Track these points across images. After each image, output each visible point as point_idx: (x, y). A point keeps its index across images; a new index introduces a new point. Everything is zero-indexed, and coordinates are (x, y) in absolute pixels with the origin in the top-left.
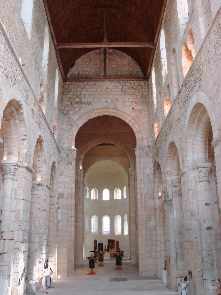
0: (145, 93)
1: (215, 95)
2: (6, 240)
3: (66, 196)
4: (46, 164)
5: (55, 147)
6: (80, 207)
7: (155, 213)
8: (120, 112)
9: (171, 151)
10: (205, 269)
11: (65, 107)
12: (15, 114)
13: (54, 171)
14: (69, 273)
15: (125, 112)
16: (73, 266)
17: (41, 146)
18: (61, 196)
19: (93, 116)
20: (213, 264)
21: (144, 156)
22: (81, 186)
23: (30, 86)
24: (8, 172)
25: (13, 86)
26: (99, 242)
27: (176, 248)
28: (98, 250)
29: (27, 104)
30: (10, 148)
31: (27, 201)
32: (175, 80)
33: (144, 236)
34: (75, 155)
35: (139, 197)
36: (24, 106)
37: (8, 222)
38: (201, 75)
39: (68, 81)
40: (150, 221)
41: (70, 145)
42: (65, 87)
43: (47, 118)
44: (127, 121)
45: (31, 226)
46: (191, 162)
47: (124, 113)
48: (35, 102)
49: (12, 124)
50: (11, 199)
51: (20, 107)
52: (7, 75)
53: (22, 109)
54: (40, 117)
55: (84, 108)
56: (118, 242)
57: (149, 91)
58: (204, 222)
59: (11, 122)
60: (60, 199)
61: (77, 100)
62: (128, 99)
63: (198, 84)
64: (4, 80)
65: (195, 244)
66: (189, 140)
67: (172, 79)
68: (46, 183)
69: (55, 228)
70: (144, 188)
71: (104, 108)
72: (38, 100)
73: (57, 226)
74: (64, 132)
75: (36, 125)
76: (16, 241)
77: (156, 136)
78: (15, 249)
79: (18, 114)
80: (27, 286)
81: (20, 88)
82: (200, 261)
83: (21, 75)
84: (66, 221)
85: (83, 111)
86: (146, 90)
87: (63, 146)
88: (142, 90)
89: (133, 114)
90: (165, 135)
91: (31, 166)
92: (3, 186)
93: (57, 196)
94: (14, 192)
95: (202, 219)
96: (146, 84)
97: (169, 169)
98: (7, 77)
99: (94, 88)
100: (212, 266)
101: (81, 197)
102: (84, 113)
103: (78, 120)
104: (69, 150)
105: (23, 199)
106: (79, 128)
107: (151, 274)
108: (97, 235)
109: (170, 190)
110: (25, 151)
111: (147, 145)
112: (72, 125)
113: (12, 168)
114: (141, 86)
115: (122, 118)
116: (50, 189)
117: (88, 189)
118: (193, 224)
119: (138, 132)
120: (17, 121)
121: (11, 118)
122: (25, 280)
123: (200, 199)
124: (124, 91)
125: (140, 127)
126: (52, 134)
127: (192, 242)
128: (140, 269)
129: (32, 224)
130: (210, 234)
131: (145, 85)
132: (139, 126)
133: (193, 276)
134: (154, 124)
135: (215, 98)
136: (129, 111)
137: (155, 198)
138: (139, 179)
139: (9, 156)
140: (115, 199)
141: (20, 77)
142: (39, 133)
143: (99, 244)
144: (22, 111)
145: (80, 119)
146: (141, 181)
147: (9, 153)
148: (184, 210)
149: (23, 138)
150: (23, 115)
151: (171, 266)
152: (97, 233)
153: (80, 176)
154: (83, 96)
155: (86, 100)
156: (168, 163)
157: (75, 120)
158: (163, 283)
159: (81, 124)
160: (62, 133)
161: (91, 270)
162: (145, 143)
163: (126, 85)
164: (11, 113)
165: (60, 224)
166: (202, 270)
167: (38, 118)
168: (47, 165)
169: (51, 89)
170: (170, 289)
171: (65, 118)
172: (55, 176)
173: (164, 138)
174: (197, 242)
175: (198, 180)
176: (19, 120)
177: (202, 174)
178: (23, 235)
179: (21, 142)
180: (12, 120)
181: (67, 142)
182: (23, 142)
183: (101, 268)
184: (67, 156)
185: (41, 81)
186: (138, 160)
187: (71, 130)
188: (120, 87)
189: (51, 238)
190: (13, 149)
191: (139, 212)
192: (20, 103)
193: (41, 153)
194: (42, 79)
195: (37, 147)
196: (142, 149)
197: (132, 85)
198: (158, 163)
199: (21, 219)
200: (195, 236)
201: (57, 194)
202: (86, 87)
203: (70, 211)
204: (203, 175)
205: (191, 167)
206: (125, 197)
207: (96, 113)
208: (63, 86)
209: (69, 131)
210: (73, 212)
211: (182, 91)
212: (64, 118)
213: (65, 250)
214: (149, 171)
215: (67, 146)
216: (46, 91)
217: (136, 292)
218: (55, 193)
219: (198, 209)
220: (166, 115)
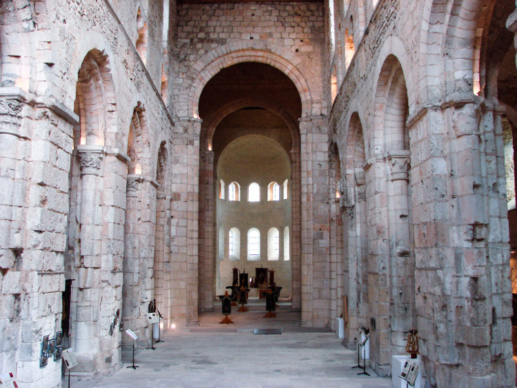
0: (318, 25)
1: (414, 46)
2: (89, 269)
3: (183, 197)
4: (149, 146)
5: (165, 116)
6: (209, 214)
7: (330, 226)
8: (274, 57)
9: (355, 127)
10: (395, 316)
11: (181, 48)
12: (97, 71)
13: (164, 156)
14: (189, 321)
15: (283, 56)
16: (196, 309)
17: (141, 117)
18: (176, 197)
19: (229, 62)
20: (406, 309)
21: (314, 131)
22: (211, 179)
23: (119, 23)
24: (88, 164)
25: (91, 28)
26: (242, 272)
27: (358, 283)
28: (239, 285)
29: (115, 53)
30: (90, 126)
31: (119, 208)
32: (361, 10)
33: (312, 263)
34: (198, 128)
35: (304, 199)
36: (111, 58)
37: (90, 241)
38: (396, 8)
39: (185, 3)
40: (322, 239)
41: (190, 112)
42: (180, 13)
43: (149, 72)
44: (286, 72)
45: (126, 247)
46: (380, 148)
47: (282, 58)
48: (129, 48)
49: (93, 87)
50: (94, 205)
51: (105, 60)
52: (81, 12)
53: (108, 63)
54: (139, 70)
55: (213, 49)
56: (272, 273)
57: (324, 21)
58: (397, 244)
59: (91, 84)
60: (174, 203)
61: (202, 35)
62: (289, 34)
63: (393, 22)
64: (78, 20)
65: (382, 277)
66: (378, 113)
67: (357, 8)
68: (149, 178)
69: (166, 249)
70: (313, 184)
71: (248, 50)
72: (134, 43)
73: (169, 246)
74: (180, 90)
75: (131, 85)
76: (103, 271)
77: (333, 98)
78: (103, 281)
79: (101, 71)
80: (123, 337)
81: (104, 29)
82: (388, 304)
83: (105, 8)
84: (184, 238)
85: (211, 55)
86: (320, 19)
87: (178, 114)
88: (312, 18)
89: (297, 61)
90: (345, 99)
91: (124, 154)
92: (82, 185)
93: (168, 197)
94: (98, 195)
95: (394, 240)
96: (320, 8)
97: (352, 157)
98: (82, 15)
99: (230, 15)
100: (404, 311)
101: (210, 197)
102: (213, 58)
103: (203, 70)
104: (189, 121)
105: (113, 206)
106: (205, 83)
107: (321, 324)
108: (238, 260)
109: (353, 189)
110: (114, 129)
111: (319, 114)
112: (193, 79)
113: (95, 157)
114: (311, 11)
115: (277, 66)
116: (156, 186)
117: (223, 184)
118: (380, 246)
119: (305, 91)
120: (100, 82)
121: (90, 78)
122: (120, 328)
123: (392, 207)
124: (282, 20)
125: (308, 82)
126: (159, 97)
127: (377, 274)
128: (305, 315)
129: (128, 243)
130: (405, 264)
131: (318, 10)
132: (306, 81)
133: (377, 327)
134: (330, 77)
135: (414, 51)
136: (289, 55)
137: (331, 202)
138: (305, 170)
139: (89, 137)
140: (268, 200)
141: (102, 12)
142: (136, 98)
143: (241, 275)
144: (108, 66)
145: (207, 68)
146: (308, 172)
147: (90, 134)
148: (369, 224)
149: (111, 108)
150: (110, 72)
151: (349, 312)
152: (239, 258)
153: (209, 163)
154: (212, 30)
155: (216, 36)
156: (349, 147)
157: (199, 69)
158: (338, 337)
159: (208, 76)
160: (176, 92)
161: (224, 316)
162: (316, 110)
163: (284, 10)
164: (91, 71)
165: (174, 243)
166: (390, 317)
167: (135, 74)
168: (151, 148)
169: (157, 20)
170: (346, 346)
171: (182, 66)
172: (166, 165)
173: (343, 104)
174: (384, 275)
175: (391, 178)
176: (104, 81)
177: (396, 169)
178: (115, 261)
179: (108, 114)
180: (92, 81)
181: (185, 108)
182: (111, 115)
183: (243, 313)
184: (186, 131)
185: (139, 11)
186: (303, 138)
187: (192, 88)
188: (275, 13)
189: (160, 266)
190: (95, 126)
191: (305, 225)
192: (104, 54)
193: (141, 129)
194: (139, 8)
195: (135, 120)
196: (311, 120)
197: (296, 9)
198: (336, 144)
199: (111, 236)
200: (382, 265)
201: (169, 193)
202: (216, 14)
203: (190, 222)
204: (399, 170)
205: (381, 157)
206: (285, 197)
207: (233, 58)
208: (178, 11)
209: (188, 90)
210: (196, 223)
211: (371, 31)
212: (180, 67)
213: (183, 285)
214: (322, 156)
215: (186, 114)
216: (147, 26)
217: (292, 349)
218: (166, 192)
219: (389, 223)
220: (347, 66)
